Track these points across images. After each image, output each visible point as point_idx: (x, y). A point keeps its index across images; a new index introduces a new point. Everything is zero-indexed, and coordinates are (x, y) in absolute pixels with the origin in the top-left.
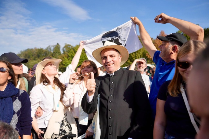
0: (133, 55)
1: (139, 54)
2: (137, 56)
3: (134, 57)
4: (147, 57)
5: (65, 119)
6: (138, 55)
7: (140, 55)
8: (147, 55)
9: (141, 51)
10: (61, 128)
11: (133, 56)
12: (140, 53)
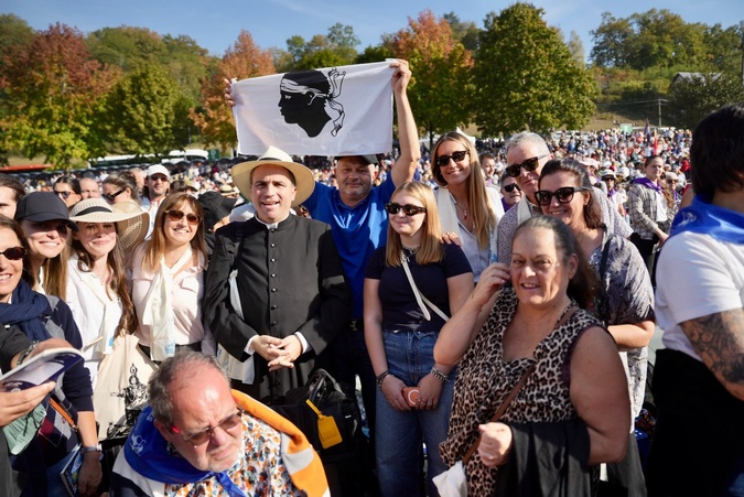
0: (138, 113)
1: (162, 108)
2: (153, 115)
3: (142, 119)
4: (193, 122)
5: (134, 381)
6: (156, 115)
7: (165, 112)
8: (190, 116)
9: (170, 97)
10: (129, 408)
11: (137, 117)
12: (166, 105)
